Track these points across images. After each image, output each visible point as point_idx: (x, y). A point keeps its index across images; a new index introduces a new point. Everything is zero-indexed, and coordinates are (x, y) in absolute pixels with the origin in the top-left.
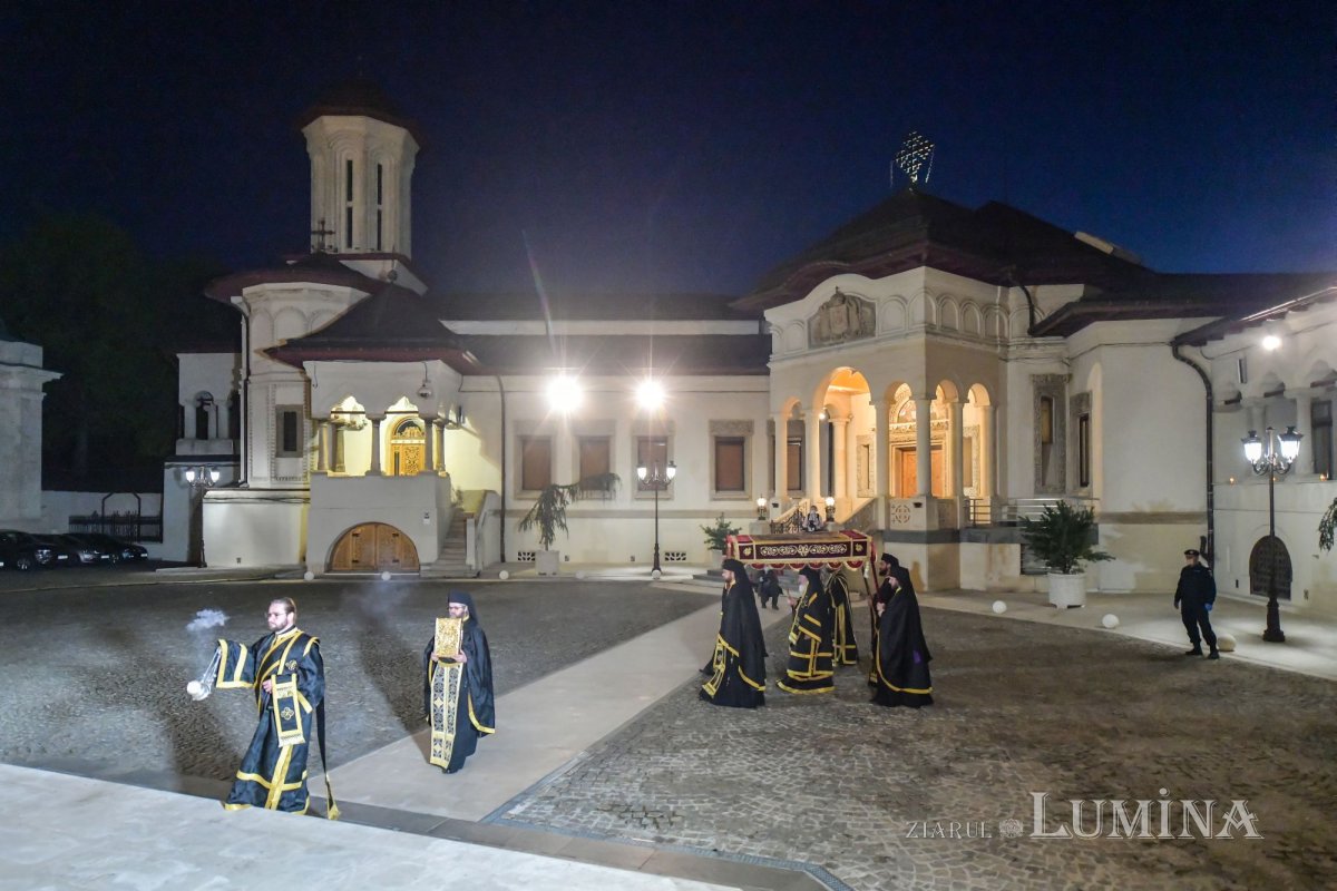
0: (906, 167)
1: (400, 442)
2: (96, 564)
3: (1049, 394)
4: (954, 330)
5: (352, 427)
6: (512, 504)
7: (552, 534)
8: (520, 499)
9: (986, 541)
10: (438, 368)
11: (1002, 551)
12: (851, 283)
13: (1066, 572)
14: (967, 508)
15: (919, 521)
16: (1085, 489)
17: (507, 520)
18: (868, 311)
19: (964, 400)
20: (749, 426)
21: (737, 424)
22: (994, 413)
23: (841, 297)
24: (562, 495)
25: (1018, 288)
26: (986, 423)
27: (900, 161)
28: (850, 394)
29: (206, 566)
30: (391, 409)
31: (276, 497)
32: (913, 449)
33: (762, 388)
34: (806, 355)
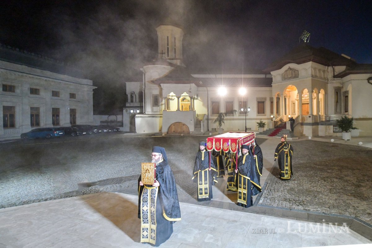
0: (303, 38)
1: (183, 103)
2: (108, 132)
3: (338, 91)
4: (317, 76)
5: (172, 99)
6: (210, 117)
7: (221, 124)
8: (212, 116)
9: (325, 125)
10: (193, 85)
11: (329, 127)
12: (293, 66)
13: (346, 132)
14: (320, 117)
15: (310, 120)
16: (347, 113)
17: (209, 121)
18: (297, 72)
19: (319, 92)
20: (265, 99)
21: (262, 98)
22: (325, 95)
23: (290, 69)
24: (223, 115)
25: (331, 67)
26: (323, 98)
27: (302, 37)
28: (290, 91)
29: (136, 133)
30: (182, 95)
31: (153, 116)
32: (308, 104)
33: (268, 90)
34: (281, 82)
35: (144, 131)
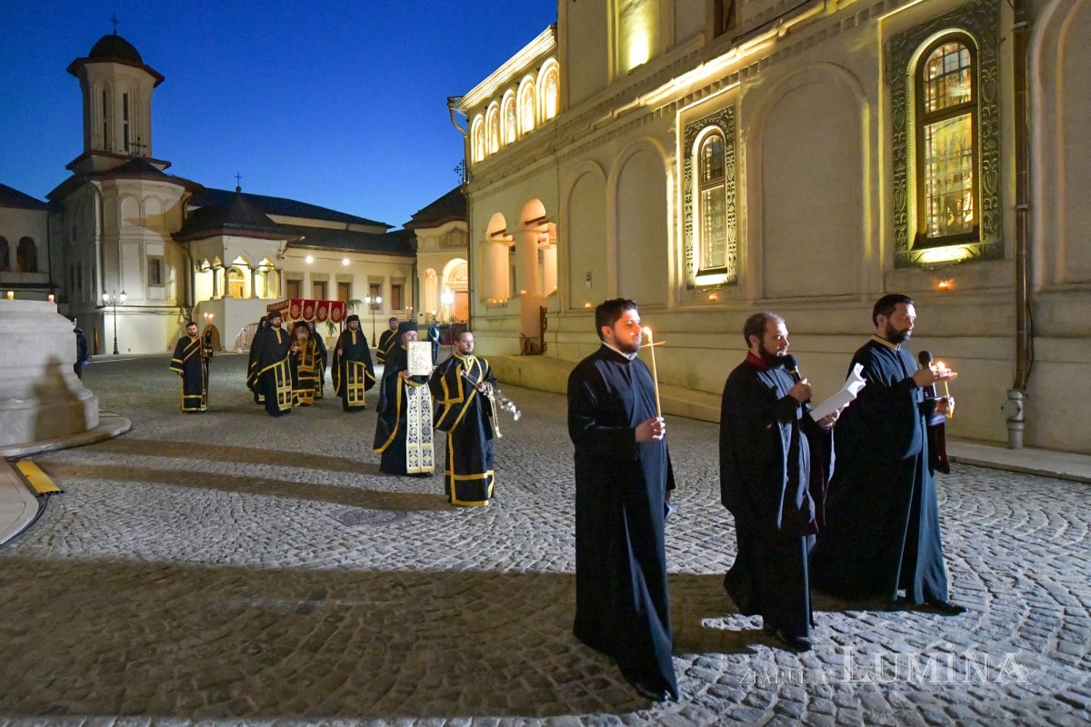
12: (462, 225)
23: (458, 231)
31: (151, 311)
33: (387, 261)
34: (438, 251)
35: (129, 350)
